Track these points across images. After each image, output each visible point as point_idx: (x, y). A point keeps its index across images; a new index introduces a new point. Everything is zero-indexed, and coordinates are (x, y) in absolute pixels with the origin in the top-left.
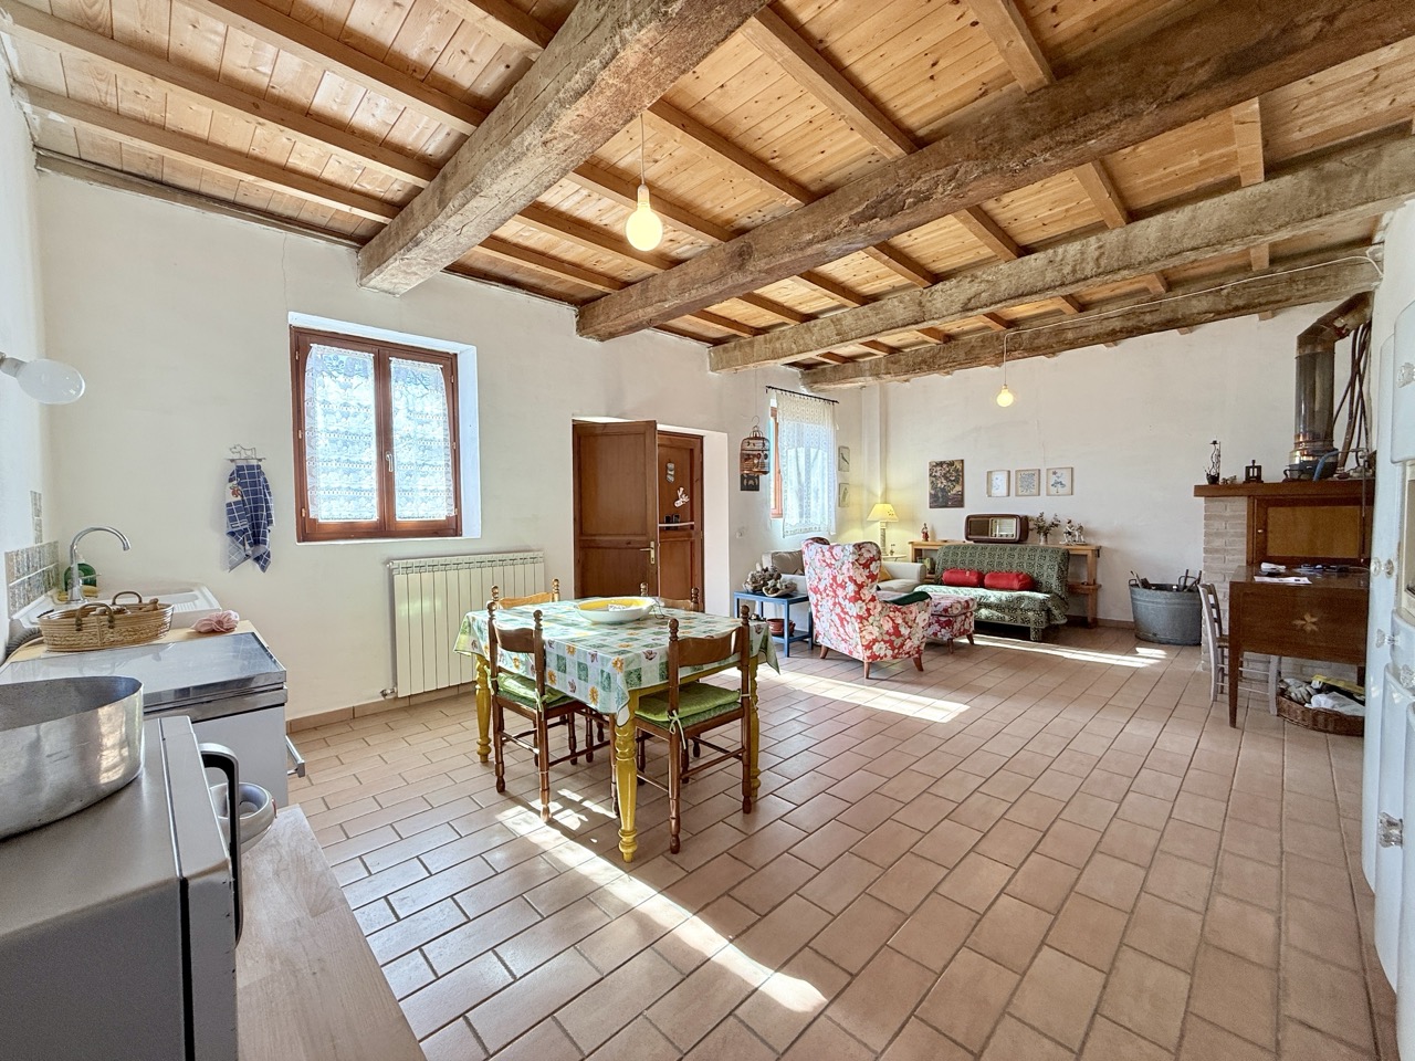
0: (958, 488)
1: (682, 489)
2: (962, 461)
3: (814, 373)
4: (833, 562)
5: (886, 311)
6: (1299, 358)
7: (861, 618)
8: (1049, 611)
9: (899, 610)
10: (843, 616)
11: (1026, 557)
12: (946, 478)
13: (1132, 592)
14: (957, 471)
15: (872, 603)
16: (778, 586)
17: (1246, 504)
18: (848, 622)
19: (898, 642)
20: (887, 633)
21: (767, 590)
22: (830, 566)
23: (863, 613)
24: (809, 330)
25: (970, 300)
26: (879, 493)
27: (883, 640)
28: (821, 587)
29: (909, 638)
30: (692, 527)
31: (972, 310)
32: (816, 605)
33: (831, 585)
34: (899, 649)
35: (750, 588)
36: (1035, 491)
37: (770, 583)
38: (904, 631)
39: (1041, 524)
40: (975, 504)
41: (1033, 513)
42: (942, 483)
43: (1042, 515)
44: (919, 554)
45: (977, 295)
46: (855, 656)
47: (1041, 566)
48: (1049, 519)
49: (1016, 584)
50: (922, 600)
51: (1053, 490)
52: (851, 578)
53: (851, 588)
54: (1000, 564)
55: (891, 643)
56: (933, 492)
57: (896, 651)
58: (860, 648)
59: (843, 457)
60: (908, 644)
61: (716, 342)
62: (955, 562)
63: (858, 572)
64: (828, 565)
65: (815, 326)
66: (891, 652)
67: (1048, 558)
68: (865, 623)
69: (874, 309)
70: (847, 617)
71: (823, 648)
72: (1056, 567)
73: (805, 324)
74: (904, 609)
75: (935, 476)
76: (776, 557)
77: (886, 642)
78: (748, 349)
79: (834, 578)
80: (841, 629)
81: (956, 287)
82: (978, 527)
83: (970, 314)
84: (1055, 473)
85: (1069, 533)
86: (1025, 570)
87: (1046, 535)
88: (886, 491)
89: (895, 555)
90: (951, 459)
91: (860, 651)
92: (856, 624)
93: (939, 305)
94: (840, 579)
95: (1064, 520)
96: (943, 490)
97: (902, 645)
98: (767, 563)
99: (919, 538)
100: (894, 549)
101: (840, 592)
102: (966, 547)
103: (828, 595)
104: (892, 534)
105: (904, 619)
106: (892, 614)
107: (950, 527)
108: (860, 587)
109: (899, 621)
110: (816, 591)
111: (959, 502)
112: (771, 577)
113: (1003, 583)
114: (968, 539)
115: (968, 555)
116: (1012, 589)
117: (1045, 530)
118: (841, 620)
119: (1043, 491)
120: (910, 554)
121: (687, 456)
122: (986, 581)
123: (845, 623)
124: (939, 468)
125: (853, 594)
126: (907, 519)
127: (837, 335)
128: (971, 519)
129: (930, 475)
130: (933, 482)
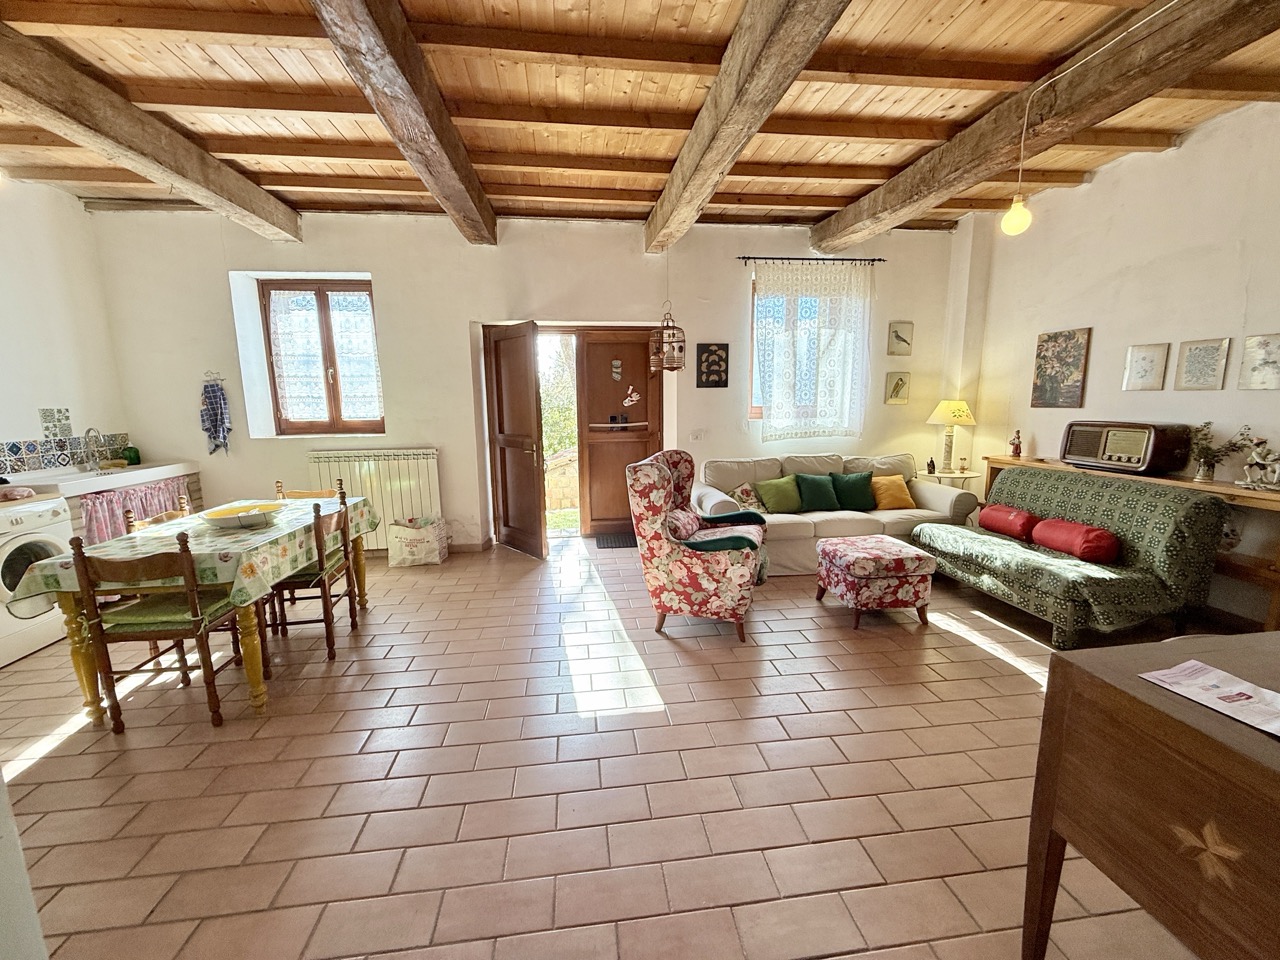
0: (1078, 376)
1: (631, 388)
2: (1090, 331)
9: (697, 557)
11: (1123, 502)
12: (1061, 360)
14: (1080, 347)
15: (655, 542)
19: (698, 597)
20: (680, 582)
27: (673, 590)
29: (716, 595)
30: (646, 428)
34: (700, 605)
36: (1213, 381)
38: (708, 585)
39: (1203, 443)
42: (1053, 368)
47: (1143, 522)
50: (738, 549)
54: (1077, 508)
55: (688, 597)
56: (1038, 382)
57: (696, 608)
60: (714, 603)
66: (689, 608)
67: (1160, 509)
74: (707, 556)
75: (1044, 357)
77: (678, 593)
84: (1263, 345)
87: (1211, 464)
90: (1070, 329)
96: (1053, 379)
97: (705, 602)
99: (1005, 452)
105: (706, 569)
106: (686, 560)
109: (699, 570)
113: (1060, 539)
119: (1232, 382)
122: (1036, 532)
124: (1051, 344)
128: (1075, 428)
129: (1038, 356)
130: (1040, 366)
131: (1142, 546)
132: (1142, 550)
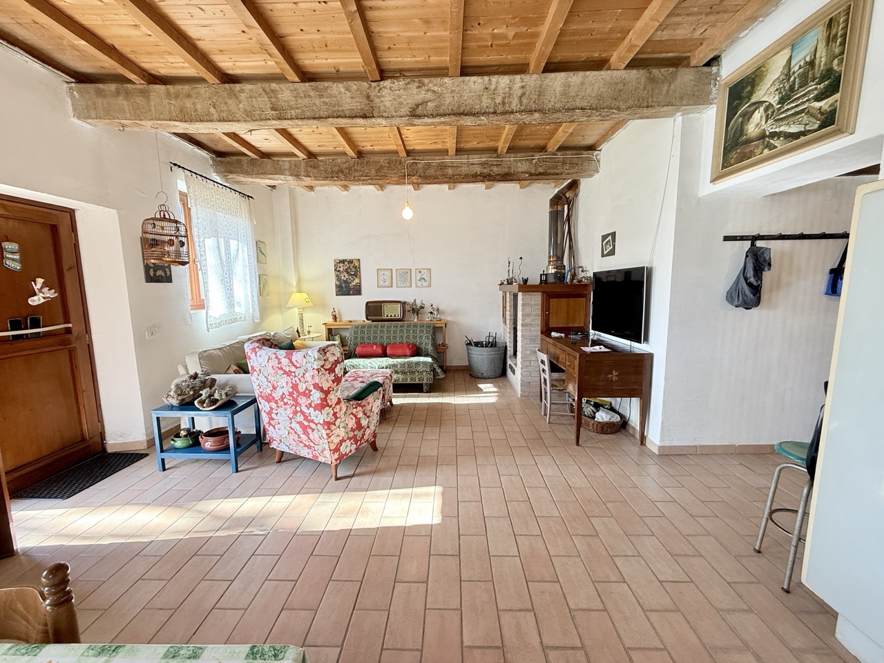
0: (357, 281)
1: (40, 281)
2: (359, 260)
3: (229, 163)
4: (293, 369)
5: (331, 96)
6: (551, 213)
7: (328, 425)
8: (434, 370)
9: (359, 405)
10: (306, 423)
11: (411, 331)
12: (348, 273)
13: (468, 349)
14: (355, 267)
15: (338, 406)
16: (216, 396)
17: (540, 297)
18: (313, 430)
19: (359, 434)
20: (353, 430)
21: (202, 402)
22: (288, 373)
23: (330, 418)
24: (233, 95)
25: (418, 105)
26: (295, 283)
27: (348, 438)
28: (277, 395)
29: (368, 427)
30: (68, 331)
31: (419, 117)
32: (269, 413)
33: (291, 394)
34: (360, 440)
35: (175, 402)
36: (408, 284)
37: (204, 393)
38: (364, 423)
39: (414, 307)
40: (372, 292)
41: (410, 300)
42: (345, 276)
43: (415, 300)
44: (331, 333)
45: (424, 103)
46: (321, 459)
47: (421, 337)
48: (419, 304)
49: (408, 352)
51: (419, 284)
52: (316, 386)
53: (316, 396)
54: (395, 337)
55: (354, 437)
56: (338, 283)
57: (358, 443)
58: (327, 453)
59: (260, 249)
60: (367, 434)
61: (81, 78)
62: (363, 338)
63: (324, 378)
64: (285, 372)
65: (242, 91)
66: (355, 446)
67: (425, 332)
68: (333, 427)
69: (316, 89)
70: (311, 424)
71: (277, 452)
72: (430, 338)
73: (227, 86)
74: (364, 402)
75: (339, 271)
76: (205, 357)
77: (350, 439)
78: (140, 100)
79: (295, 387)
80: (304, 437)
81: (404, 89)
82: (374, 310)
83: (416, 121)
84: (420, 272)
85: (431, 313)
86: (411, 340)
87: (418, 314)
88: (299, 281)
89: (312, 335)
90: (350, 258)
91: (328, 456)
92: (324, 431)
93: (388, 104)
94: (302, 387)
95: (427, 305)
96: (345, 282)
97: (363, 436)
98: (194, 367)
99: (330, 320)
100: (311, 329)
101: (303, 401)
102: (370, 327)
103: (286, 404)
104: (308, 316)
105: (363, 412)
106: (354, 411)
107: (353, 310)
108: (327, 393)
109: (360, 415)
110: (269, 399)
111: (358, 291)
112: (204, 384)
113: (400, 352)
114: (368, 319)
115: (372, 332)
116: (405, 356)
117: (417, 310)
118: (304, 428)
119: (413, 285)
120: (324, 333)
121: (46, 236)
122: (388, 351)
123: (310, 431)
124: (341, 265)
125: (319, 402)
126: (318, 304)
127: (273, 109)
128: (369, 304)
129: (335, 270)
130: (337, 275)
131: (423, 346)
132: (423, 348)
